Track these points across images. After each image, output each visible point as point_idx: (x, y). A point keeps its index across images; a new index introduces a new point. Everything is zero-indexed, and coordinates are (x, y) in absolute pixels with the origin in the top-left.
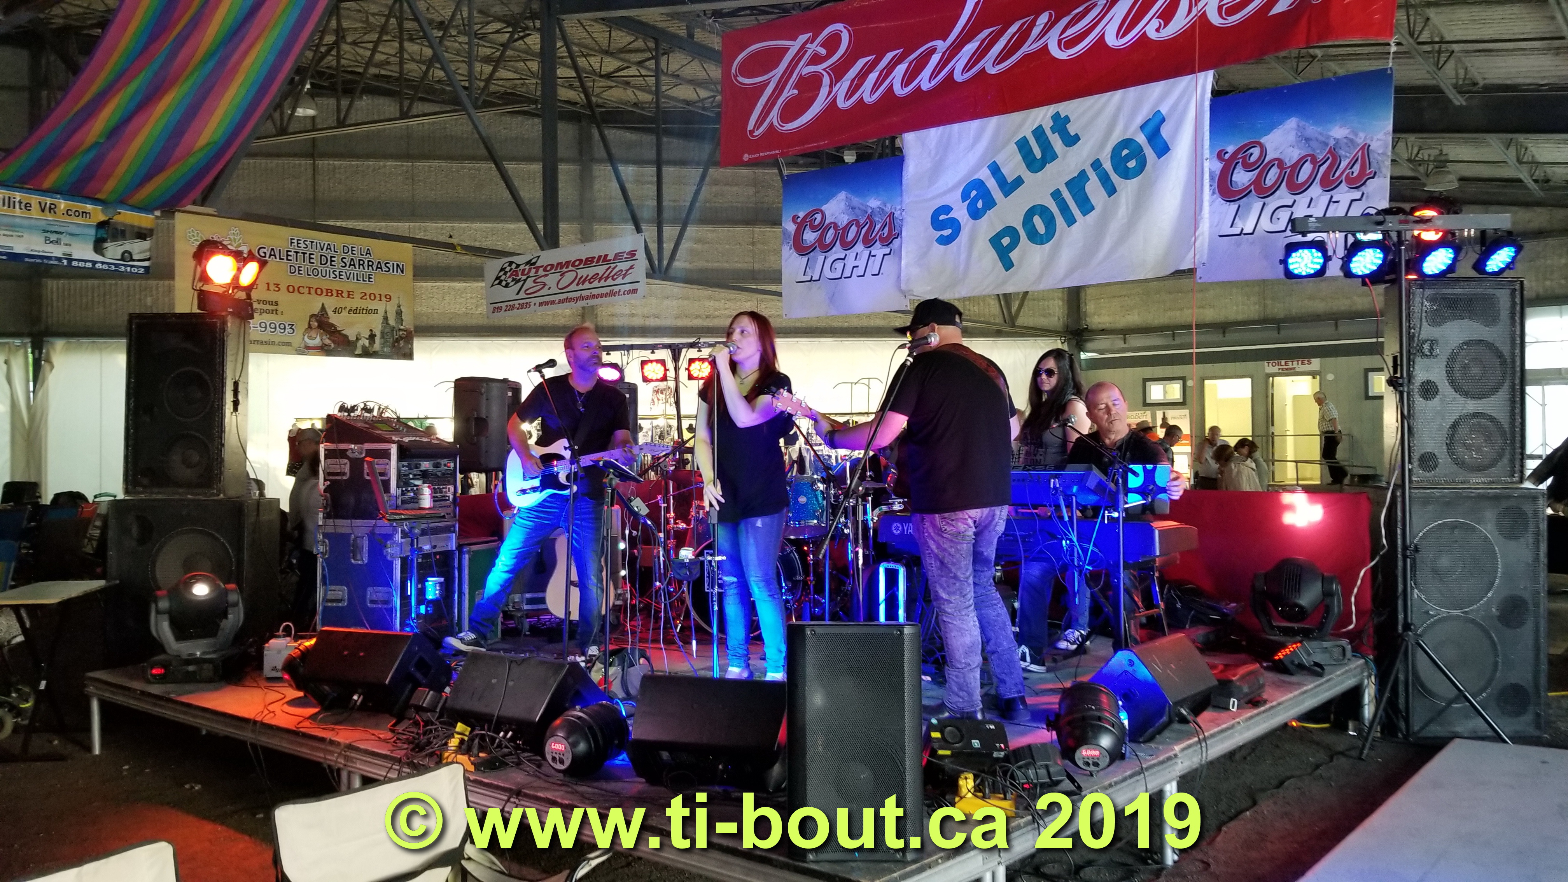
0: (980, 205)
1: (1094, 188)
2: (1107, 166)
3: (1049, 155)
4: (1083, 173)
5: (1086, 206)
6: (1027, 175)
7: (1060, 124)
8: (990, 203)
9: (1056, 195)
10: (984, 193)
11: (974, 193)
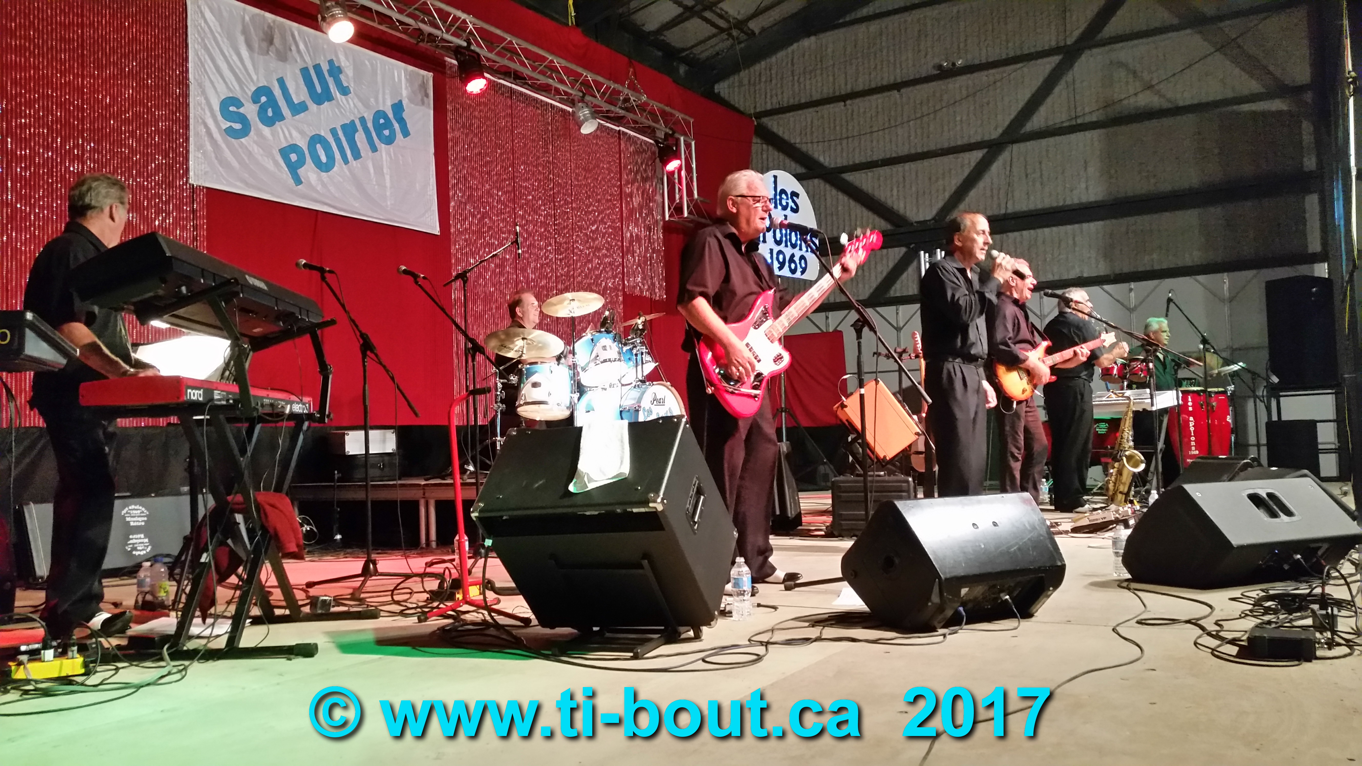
0: (270, 113)
2: (370, 125)
4: (353, 122)
5: (357, 154)
8: (279, 116)
10: (272, 102)
11: (263, 99)
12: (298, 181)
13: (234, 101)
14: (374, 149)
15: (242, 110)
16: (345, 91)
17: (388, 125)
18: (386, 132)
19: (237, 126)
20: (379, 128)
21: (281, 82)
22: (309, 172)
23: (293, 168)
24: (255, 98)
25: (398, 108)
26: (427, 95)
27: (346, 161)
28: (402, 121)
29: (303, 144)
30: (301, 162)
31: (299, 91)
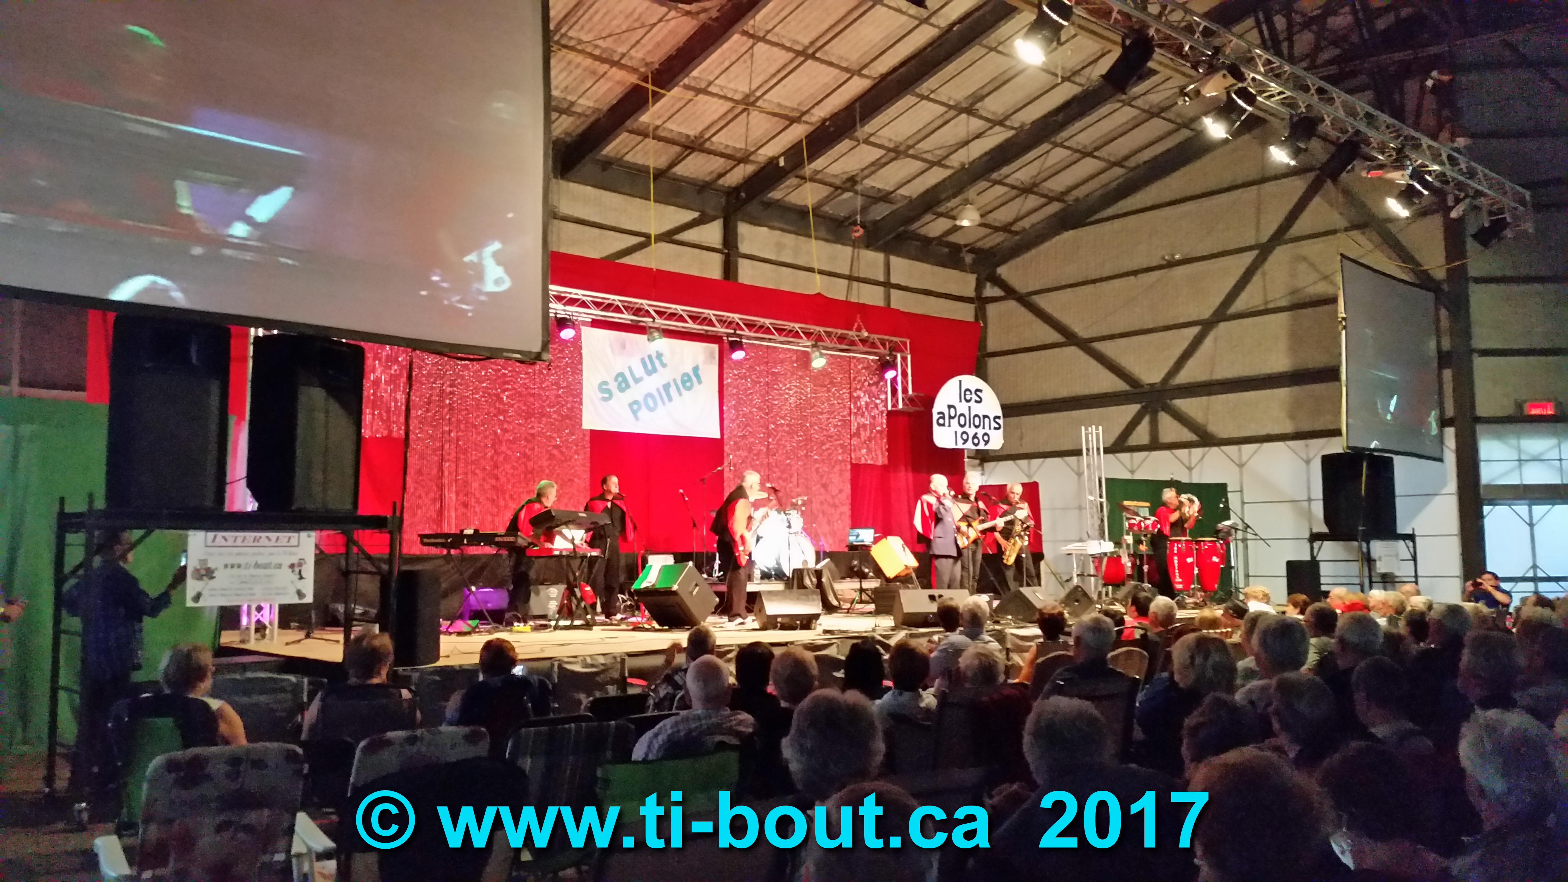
0: (623, 385)
1: (673, 390)
2: (679, 382)
3: (654, 370)
4: (669, 382)
5: (670, 399)
6: (646, 377)
7: (659, 356)
8: (628, 386)
9: (658, 390)
10: (625, 380)
11: (620, 379)
12: (637, 418)
13: (605, 383)
14: (680, 394)
15: (608, 387)
16: (664, 365)
17: (690, 380)
18: (688, 384)
19: (607, 395)
20: (684, 382)
21: (630, 368)
22: (643, 413)
23: (635, 413)
24: (616, 380)
25: (696, 369)
26: (714, 358)
27: (664, 403)
28: (697, 376)
29: (640, 398)
30: (639, 409)
31: (639, 371)
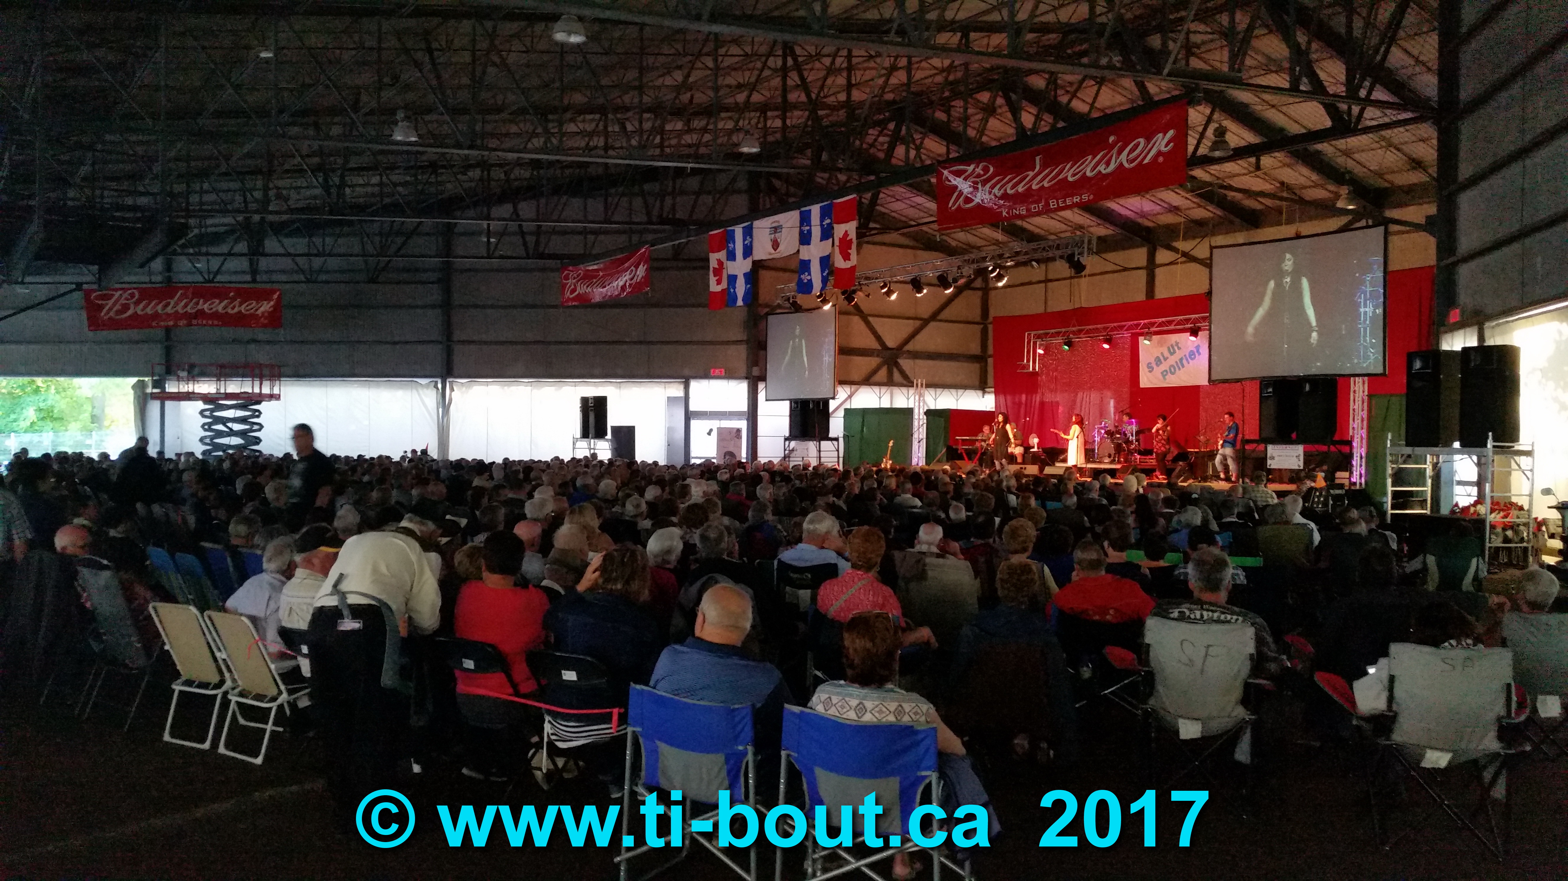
1: (1184, 362)
2: (1188, 356)
3: (1175, 352)
4: (1182, 357)
6: (1169, 356)
7: (1177, 344)
8: (1161, 363)
9: (1176, 362)
10: (1160, 360)
14: (1188, 363)
15: (1151, 365)
16: (1179, 348)
18: (1193, 357)
19: (1151, 369)
21: (1162, 353)
22: (1169, 376)
23: (1164, 376)
24: (1155, 361)
25: (1197, 348)
27: (1180, 369)
28: (1198, 351)
29: (1167, 369)
30: (1167, 374)
31: (1166, 354)
